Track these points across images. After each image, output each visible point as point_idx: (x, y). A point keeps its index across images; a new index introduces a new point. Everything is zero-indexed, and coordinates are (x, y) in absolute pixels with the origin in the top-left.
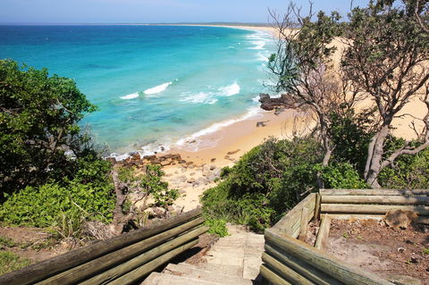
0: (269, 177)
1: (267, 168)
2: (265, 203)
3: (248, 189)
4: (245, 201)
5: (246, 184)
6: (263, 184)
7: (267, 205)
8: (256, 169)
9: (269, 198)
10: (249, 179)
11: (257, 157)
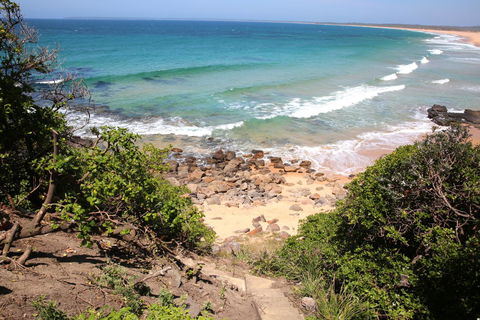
0: (427, 222)
1: (428, 198)
2: (404, 282)
3: (371, 238)
4: (359, 263)
5: (368, 225)
6: (409, 235)
7: (409, 289)
8: (397, 196)
9: (417, 268)
10: (377, 215)
11: (408, 167)
